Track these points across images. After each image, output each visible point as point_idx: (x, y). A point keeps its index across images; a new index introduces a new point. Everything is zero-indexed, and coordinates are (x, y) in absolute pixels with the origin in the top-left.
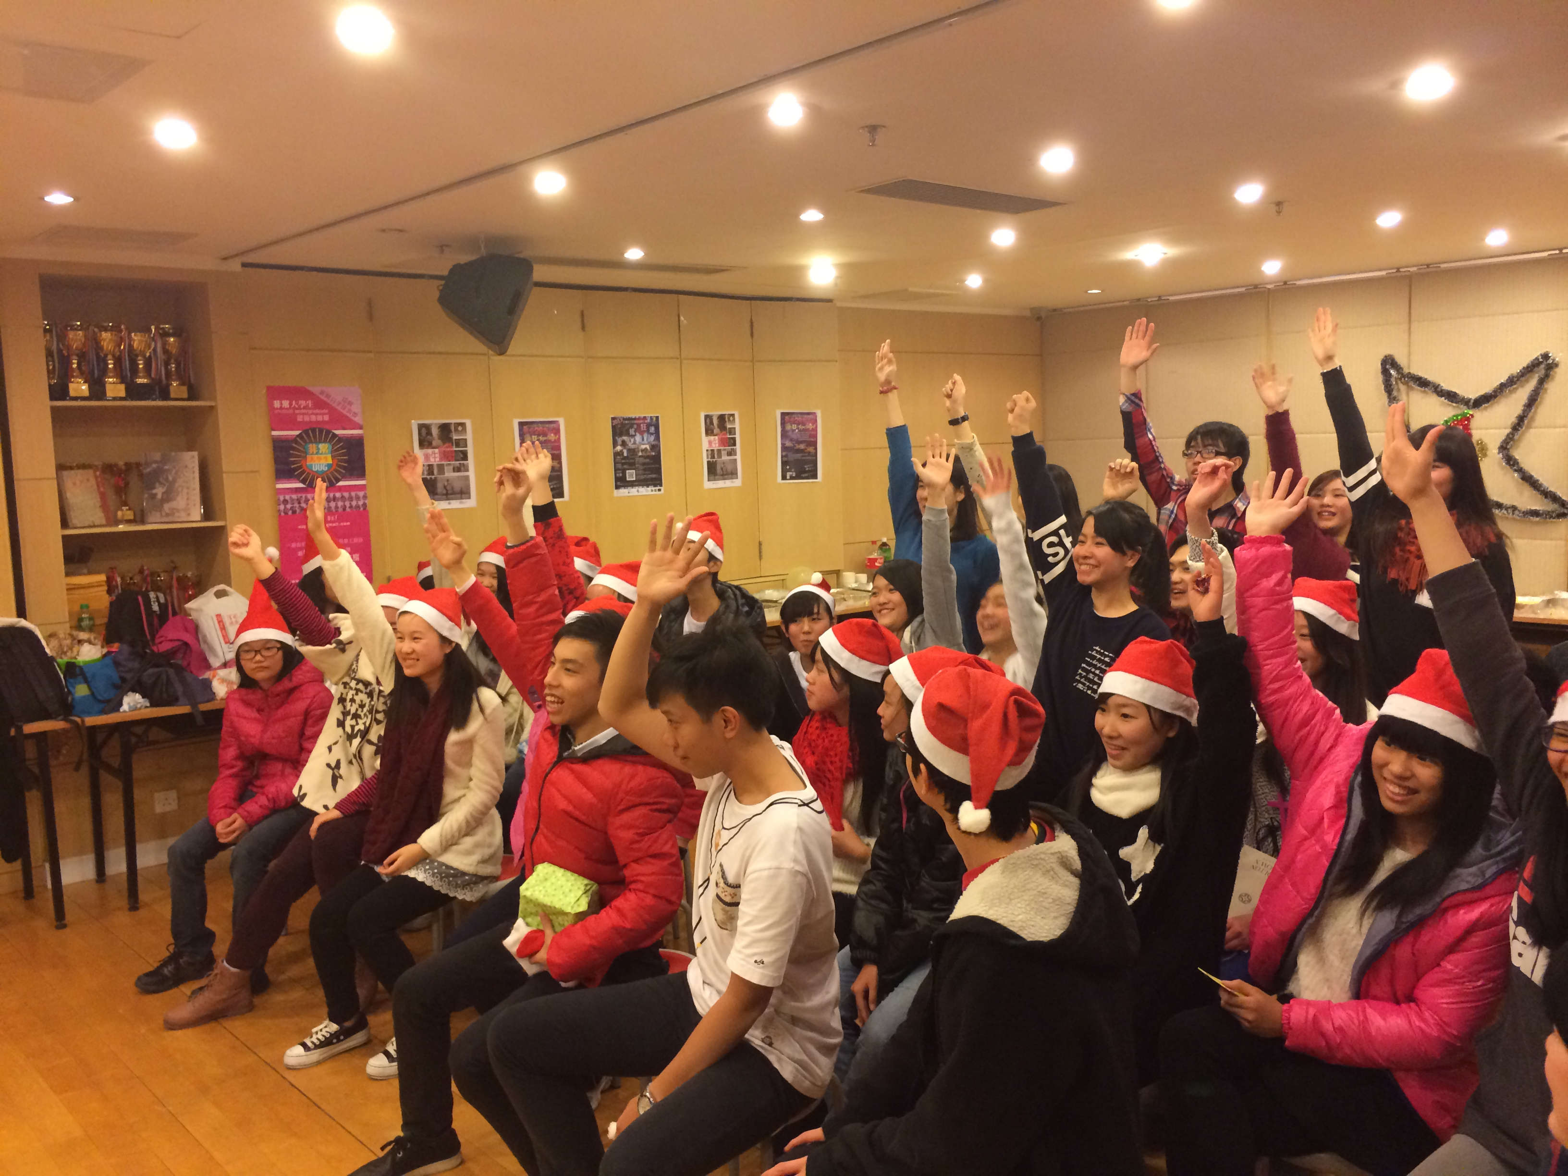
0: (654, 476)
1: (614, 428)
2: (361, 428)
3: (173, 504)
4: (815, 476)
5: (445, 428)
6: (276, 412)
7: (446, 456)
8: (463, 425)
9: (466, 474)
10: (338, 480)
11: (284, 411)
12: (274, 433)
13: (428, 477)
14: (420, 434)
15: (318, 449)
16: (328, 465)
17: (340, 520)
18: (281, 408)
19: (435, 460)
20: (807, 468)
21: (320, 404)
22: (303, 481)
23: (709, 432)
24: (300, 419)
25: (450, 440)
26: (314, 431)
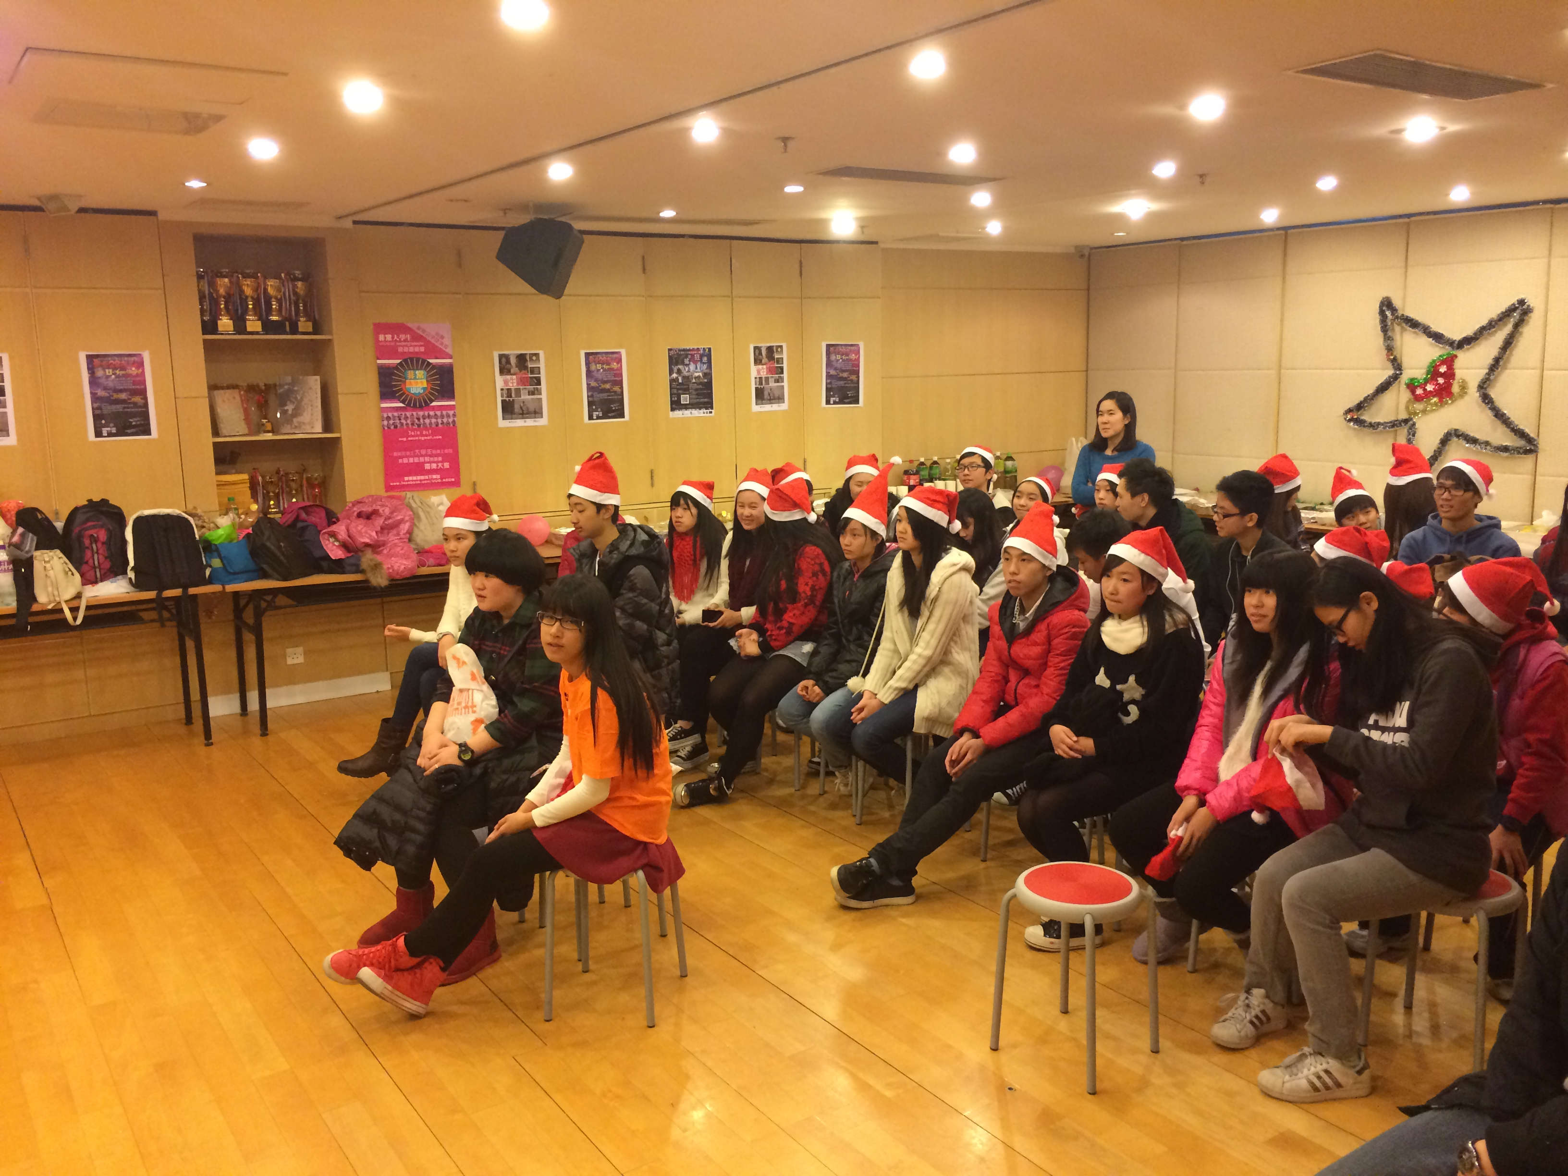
0: (706, 400)
1: (670, 358)
2: (451, 358)
3: (300, 419)
4: (856, 401)
5: (521, 358)
6: (381, 344)
7: (522, 381)
8: (537, 355)
9: (539, 397)
10: (432, 401)
11: (388, 344)
12: (379, 362)
13: (507, 399)
14: (500, 362)
15: (415, 375)
16: (424, 388)
17: (433, 434)
18: (385, 341)
19: (513, 384)
20: (850, 394)
21: (417, 337)
22: (403, 402)
23: (758, 361)
24: (400, 350)
25: (526, 368)
26: (412, 360)
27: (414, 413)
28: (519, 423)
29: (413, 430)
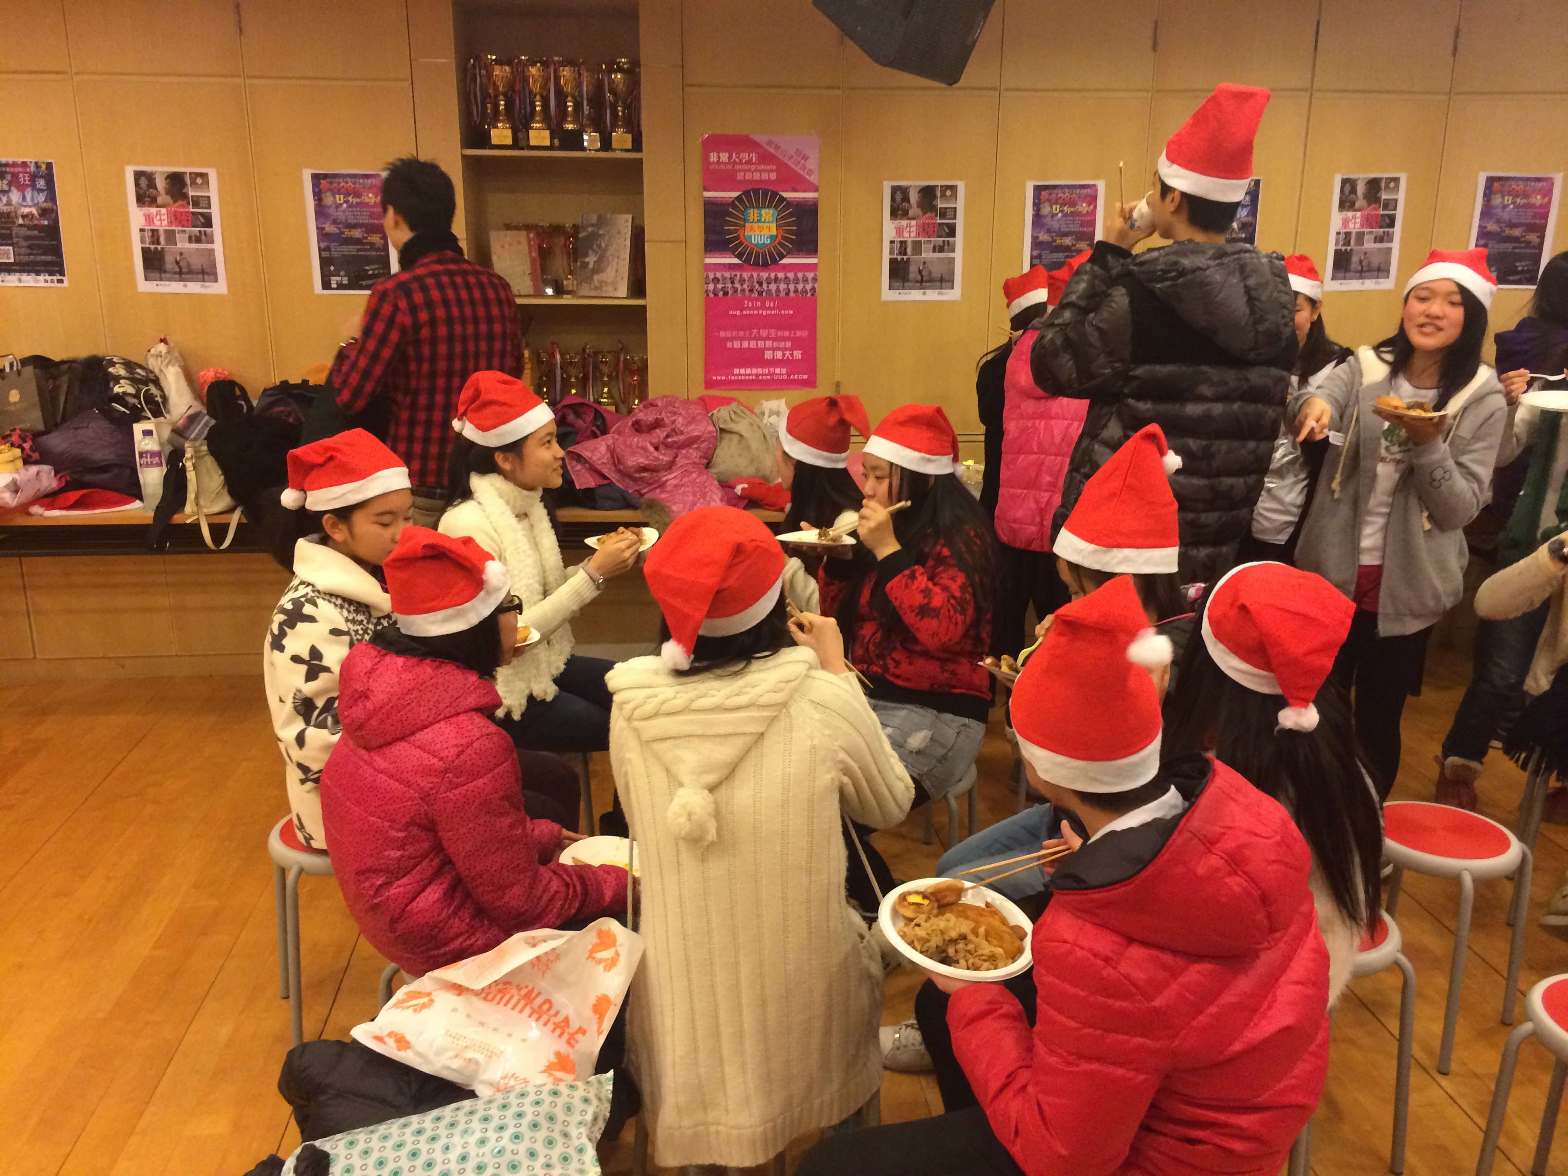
2: (816, 189)
3: (603, 276)
5: (928, 193)
6: (711, 167)
7: (924, 230)
8: (953, 188)
9: (951, 255)
10: (782, 257)
11: (723, 167)
12: (707, 194)
13: (899, 258)
14: (893, 199)
15: (761, 216)
16: (771, 236)
17: (779, 308)
18: (718, 163)
19: (910, 234)
20: (1521, 265)
21: (766, 158)
22: (739, 256)
23: (1346, 204)
24: (740, 176)
25: (933, 208)
26: (756, 192)
27: (755, 275)
28: (916, 295)
29: (750, 299)
